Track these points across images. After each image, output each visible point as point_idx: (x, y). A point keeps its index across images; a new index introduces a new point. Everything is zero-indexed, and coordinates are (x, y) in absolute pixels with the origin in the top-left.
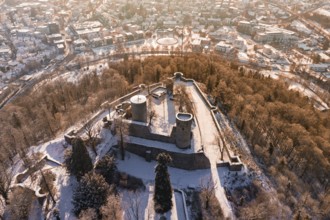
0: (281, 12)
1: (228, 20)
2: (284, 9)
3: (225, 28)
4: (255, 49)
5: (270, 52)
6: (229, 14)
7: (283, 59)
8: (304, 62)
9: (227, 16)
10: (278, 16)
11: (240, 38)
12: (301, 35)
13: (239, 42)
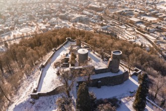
0: (75, 8)
1: (53, 14)
2: (76, 6)
3: (53, 18)
4: (74, 25)
5: (81, 26)
6: (52, 11)
7: (88, 28)
8: (97, 27)
9: (52, 13)
10: (76, 10)
11: (63, 22)
12: (89, 16)
13: (64, 24)
